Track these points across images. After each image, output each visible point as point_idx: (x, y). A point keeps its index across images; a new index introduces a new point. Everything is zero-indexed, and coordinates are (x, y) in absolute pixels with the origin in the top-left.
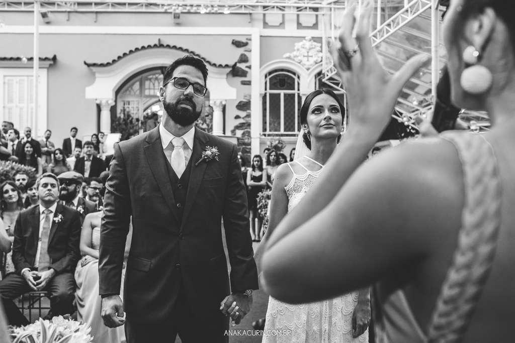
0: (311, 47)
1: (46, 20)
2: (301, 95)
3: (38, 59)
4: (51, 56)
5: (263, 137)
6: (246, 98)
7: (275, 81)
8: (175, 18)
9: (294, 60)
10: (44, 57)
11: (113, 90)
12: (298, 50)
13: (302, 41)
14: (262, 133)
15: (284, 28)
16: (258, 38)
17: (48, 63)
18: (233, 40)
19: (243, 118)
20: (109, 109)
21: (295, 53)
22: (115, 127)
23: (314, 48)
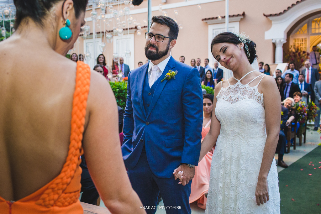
4: (241, 13)
20: (282, 45)
22: (287, 58)
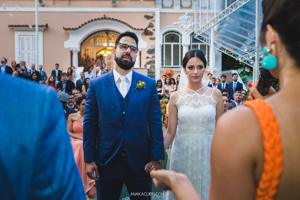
0: (188, 19)
1: (42, 4)
2: (182, 45)
3: (38, 26)
4: (45, 24)
5: (162, 68)
6: (152, 47)
7: (168, 38)
8: (113, 3)
9: (179, 26)
10: (41, 25)
11: (79, 43)
12: (181, 20)
13: (183, 15)
14: (161, 66)
15: (173, 8)
16: (159, 14)
17: (43, 28)
18: (145, 15)
19: (151, 58)
20: (77, 53)
21: (179, 22)
22: (81, 63)
23: (190, 19)
